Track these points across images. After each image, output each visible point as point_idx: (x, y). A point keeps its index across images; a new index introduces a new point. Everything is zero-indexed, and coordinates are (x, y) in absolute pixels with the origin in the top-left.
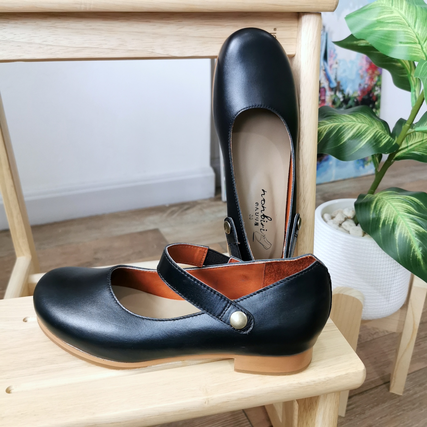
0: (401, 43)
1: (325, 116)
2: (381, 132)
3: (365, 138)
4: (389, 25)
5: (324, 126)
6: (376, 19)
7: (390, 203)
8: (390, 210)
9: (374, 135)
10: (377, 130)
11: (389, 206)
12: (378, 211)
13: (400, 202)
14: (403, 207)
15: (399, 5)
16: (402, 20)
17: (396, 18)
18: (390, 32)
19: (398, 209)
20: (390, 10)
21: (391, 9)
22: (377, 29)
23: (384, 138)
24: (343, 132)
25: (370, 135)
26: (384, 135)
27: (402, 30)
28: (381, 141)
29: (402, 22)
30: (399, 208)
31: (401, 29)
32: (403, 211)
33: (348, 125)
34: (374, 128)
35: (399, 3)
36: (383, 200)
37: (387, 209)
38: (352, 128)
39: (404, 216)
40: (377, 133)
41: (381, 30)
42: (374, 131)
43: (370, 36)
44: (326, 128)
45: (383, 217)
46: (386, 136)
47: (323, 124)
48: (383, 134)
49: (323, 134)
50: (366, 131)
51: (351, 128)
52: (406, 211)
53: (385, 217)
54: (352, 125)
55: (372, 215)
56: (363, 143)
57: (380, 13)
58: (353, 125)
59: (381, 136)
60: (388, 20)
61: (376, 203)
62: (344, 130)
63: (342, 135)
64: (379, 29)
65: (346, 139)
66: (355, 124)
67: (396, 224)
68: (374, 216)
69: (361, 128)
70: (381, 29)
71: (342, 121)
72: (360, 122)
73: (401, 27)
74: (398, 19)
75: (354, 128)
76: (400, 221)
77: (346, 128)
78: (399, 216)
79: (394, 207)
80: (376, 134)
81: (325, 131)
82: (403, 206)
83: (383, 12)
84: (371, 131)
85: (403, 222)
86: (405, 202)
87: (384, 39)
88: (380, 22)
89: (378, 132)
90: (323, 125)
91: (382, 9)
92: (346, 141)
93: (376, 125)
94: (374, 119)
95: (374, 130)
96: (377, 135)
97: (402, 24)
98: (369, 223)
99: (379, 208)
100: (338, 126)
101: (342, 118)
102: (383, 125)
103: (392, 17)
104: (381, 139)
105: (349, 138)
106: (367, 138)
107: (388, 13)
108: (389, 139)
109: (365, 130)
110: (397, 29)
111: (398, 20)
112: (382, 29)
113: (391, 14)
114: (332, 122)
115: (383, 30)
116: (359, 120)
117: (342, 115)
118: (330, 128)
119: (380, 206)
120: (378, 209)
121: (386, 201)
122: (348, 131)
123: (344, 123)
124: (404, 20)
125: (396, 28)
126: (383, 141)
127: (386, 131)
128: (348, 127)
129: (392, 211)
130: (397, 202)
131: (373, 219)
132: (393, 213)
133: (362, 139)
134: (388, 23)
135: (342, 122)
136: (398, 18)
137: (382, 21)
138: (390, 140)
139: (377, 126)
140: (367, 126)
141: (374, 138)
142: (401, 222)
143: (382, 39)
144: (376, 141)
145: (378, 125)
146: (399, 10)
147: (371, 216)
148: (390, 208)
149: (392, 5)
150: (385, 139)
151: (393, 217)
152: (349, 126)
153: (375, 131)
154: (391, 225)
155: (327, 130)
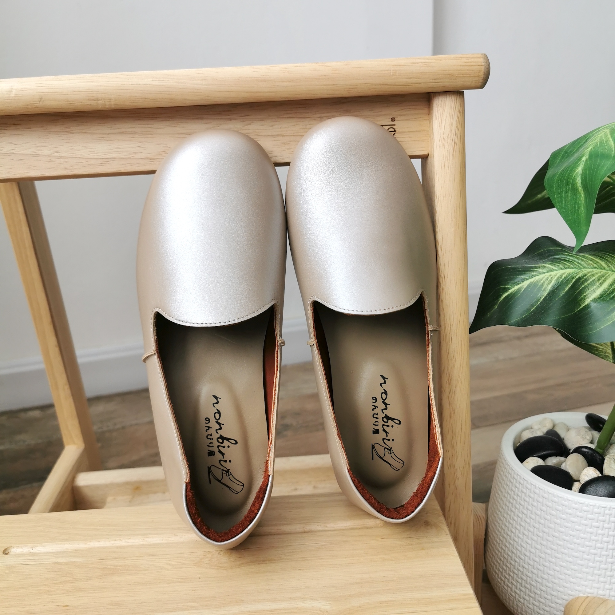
24: (583, 286)
38: (600, 282)
54: (600, 274)
58: (602, 276)
62: (586, 284)
63: (580, 293)
65: (588, 301)
77: (590, 281)
100: (575, 277)
114: (561, 267)
155: (553, 281)
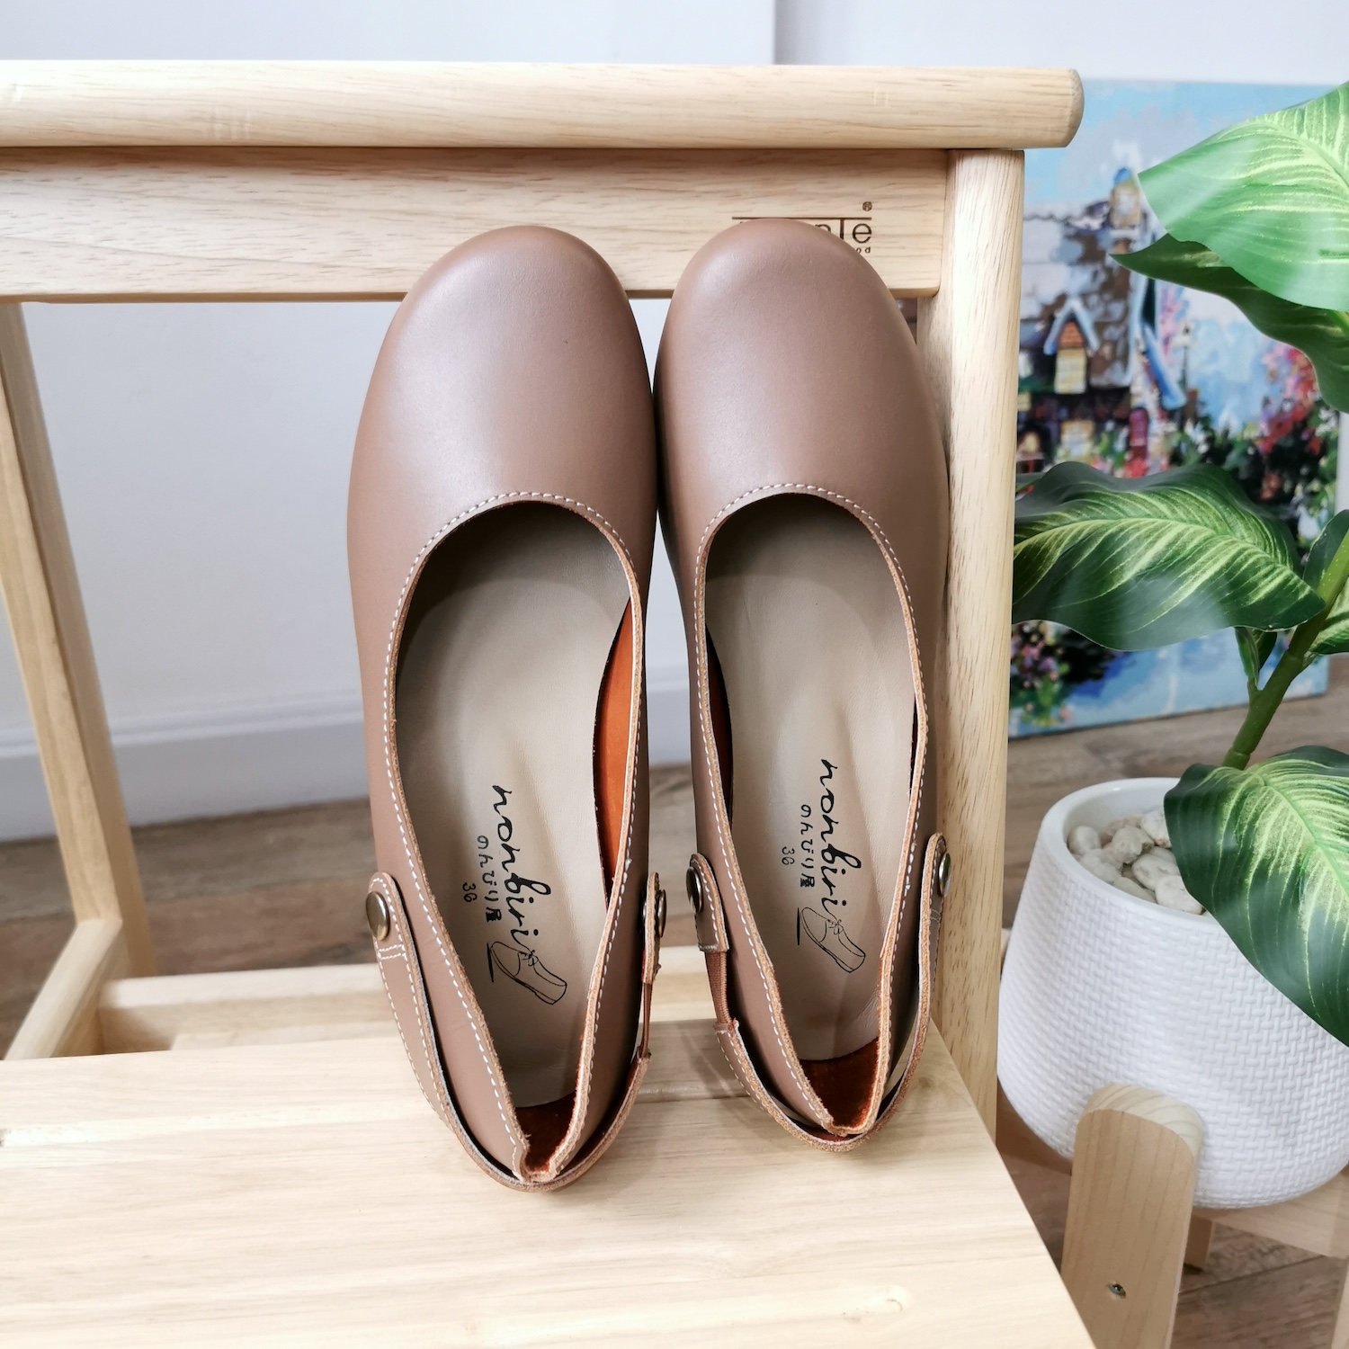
0: (1325, 253)
1: (1064, 496)
2: (1255, 553)
3: (1193, 572)
4: (1285, 194)
5: (1058, 530)
6: (1243, 176)
7: (1292, 803)
8: (1288, 827)
9: (1228, 565)
10: (1242, 546)
11: (1285, 810)
12: (1246, 827)
13: (1325, 800)
14: (1333, 816)
15: (1325, 129)
16: (1331, 178)
17: (1309, 170)
18: (1289, 219)
19: (1317, 825)
20: (1290, 147)
21: (1293, 142)
22: (1242, 208)
23: (1266, 576)
24: (1119, 550)
25: (1215, 562)
26: (1267, 564)
27: (1329, 210)
28: (1255, 585)
29: (1329, 185)
30: (1320, 822)
31: (1325, 209)
32: (1334, 830)
33: (1138, 529)
34: (1235, 539)
35: (1324, 122)
36: (1269, 788)
37: (1277, 820)
38: (1151, 539)
39: (1337, 848)
40: (1242, 557)
41: (1258, 210)
42: (1230, 550)
43: (1218, 230)
44: (1061, 536)
45: (1261, 848)
46: (1274, 569)
47: (1054, 524)
48: (1263, 562)
49: (1050, 557)
50: (1199, 550)
51: (1148, 536)
52: (1344, 834)
53: (1268, 851)
54: (1152, 526)
55: (1223, 839)
56: (1188, 590)
57: (1256, 156)
58: (1156, 529)
59: (1254, 569)
60: (1282, 178)
61: (1243, 798)
62: (1125, 545)
63: (1113, 562)
64: (1250, 208)
65: (1128, 576)
66: (1164, 525)
67: (1305, 875)
68: (1233, 843)
69: (1185, 537)
70: (1256, 208)
71: (1121, 514)
72: (1183, 521)
73: (1325, 200)
74: (1315, 174)
75: (1158, 537)
76: (1324, 864)
77: (1132, 538)
78: (1319, 850)
79: (1301, 816)
80: (1238, 560)
81: (1058, 546)
82: (1335, 814)
83: (1266, 153)
84: (1219, 551)
85: (1332, 869)
86: (1345, 800)
87: (1265, 241)
88: (1254, 187)
89: (1246, 553)
90: (1055, 527)
91: (1266, 144)
92: (1128, 582)
93: (1243, 531)
94: (1235, 510)
95: (1230, 547)
96: (1240, 565)
97: (1329, 192)
98: (1212, 866)
99: (1250, 816)
100: (1104, 532)
101: (1120, 505)
102: (1268, 533)
103: (1298, 167)
104: (1252, 579)
105: (1141, 571)
106: (1204, 572)
107: (1284, 156)
108: (1287, 580)
109: (1196, 547)
110: (1312, 209)
111: (1316, 178)
112: (1261, 208)
113: (1293, 158)
114: (1084, 515)
115: (1265, 211)
116: (1181, 513)
117: (1123, 495)
118: (1074, 537)
119: (1253, 811)
120: (1247, 821)
121: (1277, 794)
122: (1136, 547)
123: (1124, 522)
124: (1337, 176)
125: (1309, 205)
126: (1263, 587)
127: (1278, 551)
128: (1137, 534)
129: (1295, 831)
130: (1315, 799)
131: (1227, 853)
132: (1297, 836)
133: (1185, 577)
134: (1283, 188)
135: (1119, 518)
136: (1317, 170)
137: (1261, 181)
138: (1291, 583)
139: (1246, 535)
140: (1209, 532)
141: (1229, 575)
142: (1325, 870)
143: (1258, 239)
144: (1234, 585)
145: (1248, 529)
146: (1323, 147)
147: (1221, 843)
148: (1288, 818)
149: (1300, 130)
150: (1269, 578)
151: (1298, 849)
152: (1143, 531)
153: (1234, 552)
154: (1287, 881)
155: (1066, 542)
